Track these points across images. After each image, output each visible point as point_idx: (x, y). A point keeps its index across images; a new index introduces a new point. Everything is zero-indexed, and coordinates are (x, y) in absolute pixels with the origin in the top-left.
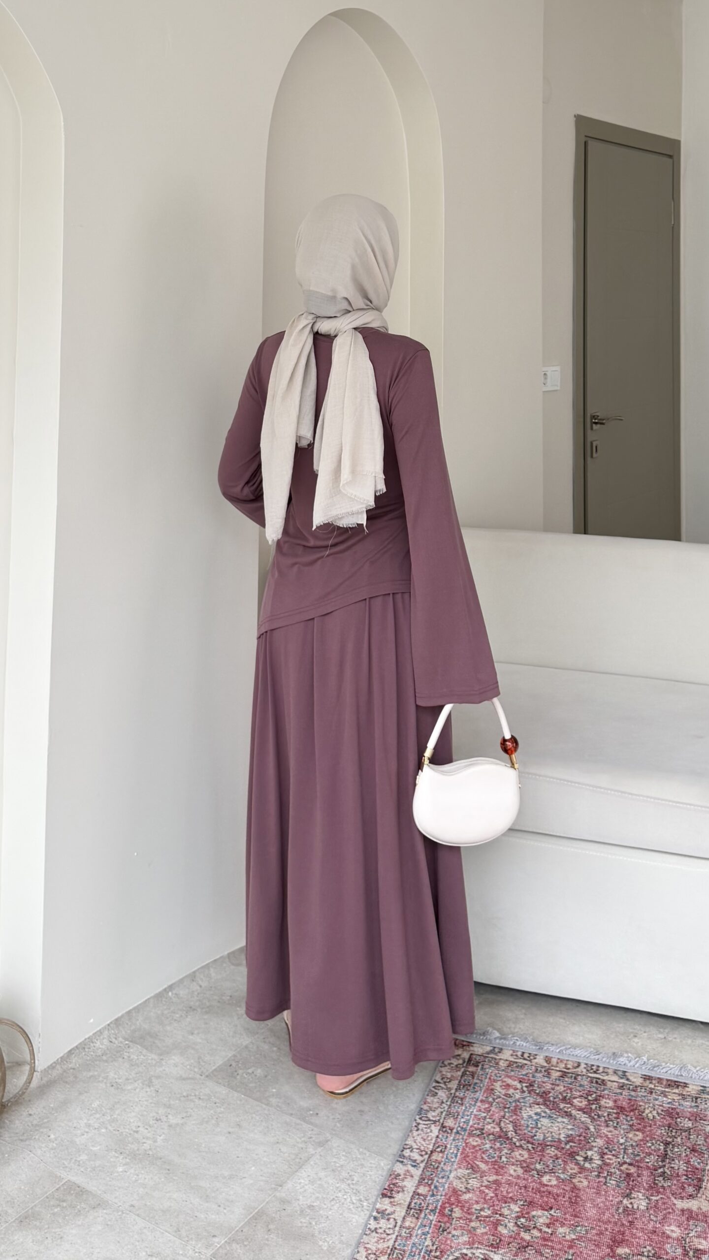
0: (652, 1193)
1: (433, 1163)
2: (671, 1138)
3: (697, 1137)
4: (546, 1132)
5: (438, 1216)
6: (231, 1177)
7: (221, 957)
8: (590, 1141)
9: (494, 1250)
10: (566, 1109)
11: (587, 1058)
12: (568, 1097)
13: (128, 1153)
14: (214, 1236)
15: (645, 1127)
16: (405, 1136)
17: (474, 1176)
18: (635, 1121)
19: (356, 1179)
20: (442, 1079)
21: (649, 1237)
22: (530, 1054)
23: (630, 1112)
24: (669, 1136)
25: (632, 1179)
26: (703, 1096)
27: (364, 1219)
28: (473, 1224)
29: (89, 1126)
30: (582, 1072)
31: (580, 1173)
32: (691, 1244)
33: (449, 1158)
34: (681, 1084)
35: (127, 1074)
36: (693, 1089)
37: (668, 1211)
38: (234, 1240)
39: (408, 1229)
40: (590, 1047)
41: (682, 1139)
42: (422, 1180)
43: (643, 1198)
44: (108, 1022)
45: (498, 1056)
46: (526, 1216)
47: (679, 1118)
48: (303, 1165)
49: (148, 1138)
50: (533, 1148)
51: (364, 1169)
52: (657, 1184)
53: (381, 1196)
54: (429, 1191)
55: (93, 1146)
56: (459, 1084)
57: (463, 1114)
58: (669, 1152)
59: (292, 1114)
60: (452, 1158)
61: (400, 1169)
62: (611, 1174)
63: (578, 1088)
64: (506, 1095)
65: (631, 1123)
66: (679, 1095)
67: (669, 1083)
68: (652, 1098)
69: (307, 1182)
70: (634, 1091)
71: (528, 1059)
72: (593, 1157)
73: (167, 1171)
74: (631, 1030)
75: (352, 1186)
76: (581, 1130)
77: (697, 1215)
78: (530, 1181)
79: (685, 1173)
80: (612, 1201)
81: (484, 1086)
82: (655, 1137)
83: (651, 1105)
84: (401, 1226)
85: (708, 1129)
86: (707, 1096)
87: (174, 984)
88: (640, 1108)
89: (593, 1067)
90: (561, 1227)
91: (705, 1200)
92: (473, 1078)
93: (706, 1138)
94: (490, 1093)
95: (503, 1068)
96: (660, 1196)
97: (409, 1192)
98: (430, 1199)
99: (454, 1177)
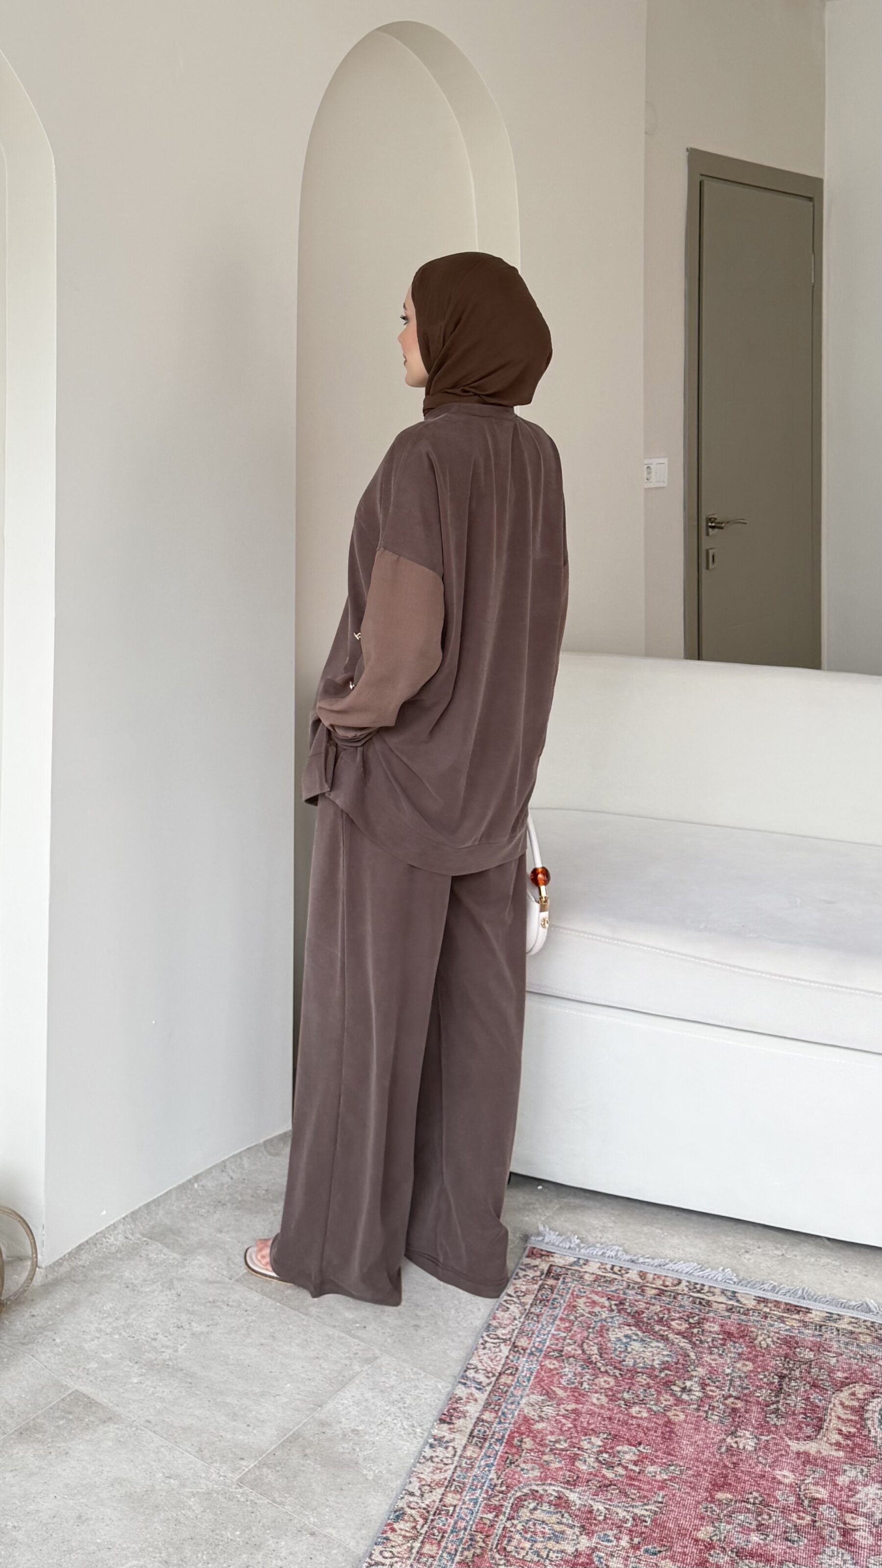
0: (762, 1432)
1: (502, 1387)
2: (787, 1370)
3: (820, 1372)
4: (637, 1357)
5: (505, 1447)
6: (262, 1394)
7: (256, 1146)
8: (689, 1369)
9: (569, 1487)
10: (662, 1332)
11: (690, 1274)
12: (664, 1319)
13: (144, 1362)
14: (242, 1459)
15: (756, 1356)
16: (468, 1355)
17: (550, 1403)
18: (745, 1349)
19: (408, 1402)
20: (516, 1292)
21: (756, 1482)
22: (621, 1267)
23: (739, 1338)
24: (785, 1368)
25: (738, 1415)
26: (829, 1324)
27: (416, 1447)
28: (546, 1458)
29: (100, 1330)
30: (683, 1290)
31: (676, 1405)
32: (807, 1492)
33: (521, 1382)
34: (803, 1309)
35: (144, 1274)
36: (816, 1315)
37: (780, 1453)
38: (264, 1464)
39: (469, 1459)
40: (692, 1262)
41: (801, 1372)
42: (487, 1404)
43: (751, 1437)
44: (121, 1214)
45: (583, 1268)
46: (610, 1451)
47: (799, 1347)
48: (347, 1383)
49: (167, 1347)
50: (620, 1374)
51: (418, 1391)
52: (768, 1422)
53: (438, 1422)
54: (496, 1418)
55: (104, 1353)
56: (535, 1299)
57: (539, 1333)
58: (784, 1386)
59: (334, 1327)
60: (524, 1382)
61: (461, 1392)
62: (713, 1408)
63: (677, 1309)
64: (590, 1313)
65: (740, 1350)
66: (800, 1321)
67: (788, 1307)
68: (766, 1323)
69: (351, 1403)
70: (745, 1314)
71: (619, 1273)
72: (692, 1388)
73: (189, 1385)
74: (743, 1245)
75: (403, 1410)
76: (679, 1357)
77: (816, 1460)
78: (615, 1411)
79: (803, 1411)
80: (713, 1439)
81: (564, 1302)
82: (768, 1368)
83: (765, 1332)
84: (461, 1456)
85: (833, 1361)
86: (834, 1324)
87: (201, 1174)
88: (751, 1334)
89: (697, 1286)
90: (652, 1465)
91: (826, 1442)
92: (552, 1293)
93: (830, 1372)
94: (572, 1311)
95: (589, 1283)
96: (772, 1436)
97: (471, 1418)
98: (496, 1427)
99: (525, 1404)
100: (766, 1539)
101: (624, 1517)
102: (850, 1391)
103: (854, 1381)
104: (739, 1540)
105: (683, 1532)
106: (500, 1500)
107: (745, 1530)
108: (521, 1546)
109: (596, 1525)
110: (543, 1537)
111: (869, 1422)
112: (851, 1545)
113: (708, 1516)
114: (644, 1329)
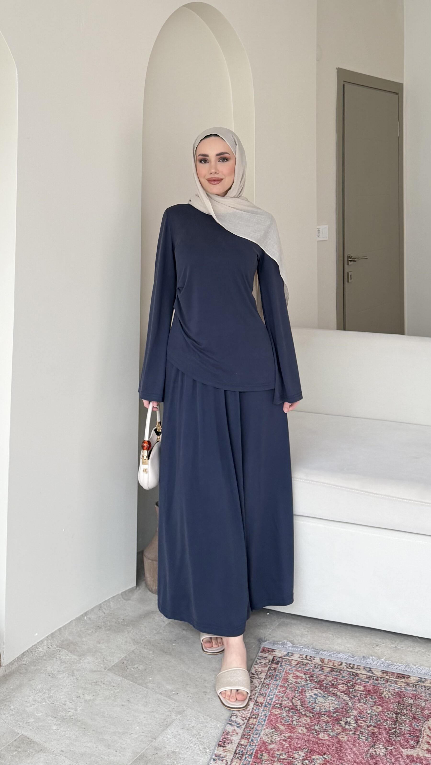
0: (389, 745)
1: (251, 725)
2: (400, 710)
3: (416, 710)
4: (321, 706)
5: (253, 759)
6: (124, 733)
7: (117, 595)
8: (348, 711)
10: (333, 692)
11: (347, 659)
12: (335, 684)
13: (59, 717)
15: (383, 703)
17: (276, 733)
18: (377, 699)
19: (202, 735)
20: (256, 672)
22: (311, 656)
23: (374, 693)
25: (375, 736)
26: (420, 684)
27: (207, 760)
29: (35, 700)
30: (344, 668)
31: (343, 732)
33: (260, 722)
34: (406, 676)
35: (58, 668)
36: (413, 679)
37: (398, 756)
40: (348, 652)
41: (407, 711)
42: (243, 736)
43: (383, 748)
44: (47, 635)
45: (291, 658)
46: (309, 759)
47: (405, 697)
48: (169, 726)
49: (72, 708)
50: (313, 716)
51: (207, 729)
52: (391, 739)
53: (218, 746)
54: (248, 743)
55: (37, 713)
56: (266, 676)
57: (269, 694)
58: (399, 719)
59: (162, 694)
60: (262, 722)
61: (229, 728)
62: (362, 733)
63: (341, 678)
64: (296, 682)
65: (375, 700)
66: (405, 683)
67: (399, 675)
68: (388, 685)
69: (171, 737)
70: (377, 680)
71: (310, 659)
72: (350, 722)
73: (84, 729)
74: (374, 642)
75: (199, 739)
76: (343, 705)
77: (417, 759)
78: (311, 737)
79: (409, 732)
80: (363, 750)
81: (282, 677)
82: (390, 709)
85: (423, 704)
86: (422, 684)
87: (88, 611)
88: (380, 691)
89: (350, 665)
91: (422, 749)
92: (275, 672)
93: (422, 710)
94: (286, 681)
95: (294, 666)
96: (393, 747)
97: (235, 744)
98: (249, 748)
99: (263, 734)
114: (324, 690)
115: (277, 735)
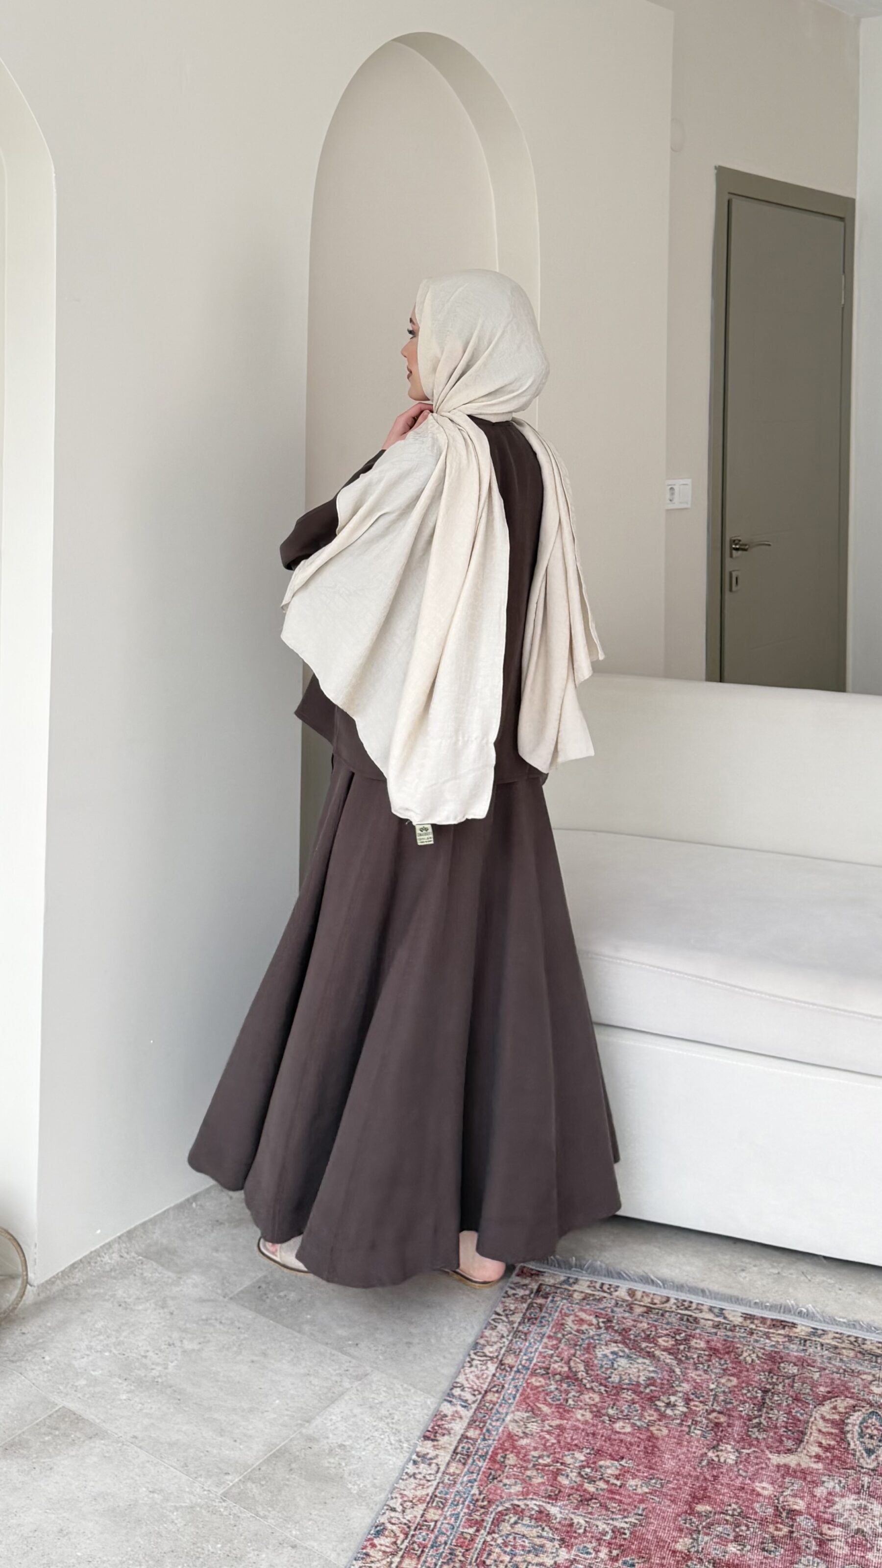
0: (744, 1446)
1: (487, 1404)
2: (771, 1384)
3: (802, 1385)
4: (623, 1373)
5: (489, 1462)
6: (251, 1410)
8: (674, 1385)
9: (551, 1501)
10: (648, 1349)
12: (651, 1336)
14: (227, 1474)
15: (741, 1371)
16: (456, 1373)
17: (533, 1420)
18: (730, 1365)
19: (396, 1417)
20: (504, 1311)
21: (735, 1494)
22: (610, 1285)
23: (724, 1354)
24: (769, 1383)
25: (721, 1429)
26: (814, 1339)
27: (401, 1463)
28: (529, 1473)
29: (90, 1348)
30: (671, 1308)
31: (660, 1420)
32: (785, 1503)
33: (507, 1397)
34: (789, 1325)
35: (137, 1293)
36: (802, 1330)
37: (760, 1466)
38: (249, 1479)
39: (452, 1476)
41: (784, 1386)
42: (472, 1423)
43: (732, 1450)
44: (119, 1234)
45: (572, 1287)
46: (592, 1466)
47: (783, 1362)
48: (336, 1400)
49: (157, 1364)
50: (606, 1391)
51: (407, 1407)
52: (750, 1436)
53: (423, 1438)
54: (480, 1434)
55: (94, 1370)
56: (523, 1318)
57: (526, 1350)
58: (767, 1401)
59: (327, 1344)
60: (510, 1399)
61: (447, 1409)
62: (696, 1423)
64: (578, 1331)
65: (725, 1367)
66: (785, 1336)
67: (775, 1322)
68: (752, 1340)
69: (339, 1419)
70: (731, 1330)
71: (608, 1291)
72: (677, 1403)
73: (178, 1401)
74: (738, 1264)
75: (391, 1425)
76: (665, 1373)
77: (795, 1472)
78: (599, 1427)
79: (785, 1425)
80: (695, 1453)
81: (552, 1320)
82: (752, 1383)
84: (444, 1473)
85: (816, 1376)
86: (818, 1339)
87: (199, 1194)
88: (736, 1350)
89: (684, 1303)
90: (633, 1479)
91: (807, 1455)
92: (541, 1311)
93: (812, 1387)
94: (560, 1328)
95: (578, 1301)
96: (753, 1449)
97: (456, 1436)
98: (480, 1443)
99: (511, 1421)
100: (743, 1549)
101: (604, 1529)
102: (832, 1406)
103: (836, 1395)
104: (715, 1552)
105: (661, 1544)
106: (481, 1515)
107: (723, 1540)
108: (501, 1559)
109: (575, 1538)
110: (523, 1550)
111: (849, 1436)
112: (826, 1555)
113: (687, 1528)
114: (630, 1345)
115: (536, 1422)
